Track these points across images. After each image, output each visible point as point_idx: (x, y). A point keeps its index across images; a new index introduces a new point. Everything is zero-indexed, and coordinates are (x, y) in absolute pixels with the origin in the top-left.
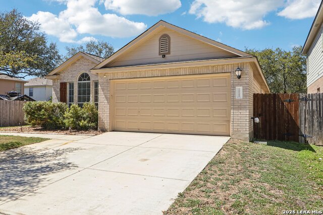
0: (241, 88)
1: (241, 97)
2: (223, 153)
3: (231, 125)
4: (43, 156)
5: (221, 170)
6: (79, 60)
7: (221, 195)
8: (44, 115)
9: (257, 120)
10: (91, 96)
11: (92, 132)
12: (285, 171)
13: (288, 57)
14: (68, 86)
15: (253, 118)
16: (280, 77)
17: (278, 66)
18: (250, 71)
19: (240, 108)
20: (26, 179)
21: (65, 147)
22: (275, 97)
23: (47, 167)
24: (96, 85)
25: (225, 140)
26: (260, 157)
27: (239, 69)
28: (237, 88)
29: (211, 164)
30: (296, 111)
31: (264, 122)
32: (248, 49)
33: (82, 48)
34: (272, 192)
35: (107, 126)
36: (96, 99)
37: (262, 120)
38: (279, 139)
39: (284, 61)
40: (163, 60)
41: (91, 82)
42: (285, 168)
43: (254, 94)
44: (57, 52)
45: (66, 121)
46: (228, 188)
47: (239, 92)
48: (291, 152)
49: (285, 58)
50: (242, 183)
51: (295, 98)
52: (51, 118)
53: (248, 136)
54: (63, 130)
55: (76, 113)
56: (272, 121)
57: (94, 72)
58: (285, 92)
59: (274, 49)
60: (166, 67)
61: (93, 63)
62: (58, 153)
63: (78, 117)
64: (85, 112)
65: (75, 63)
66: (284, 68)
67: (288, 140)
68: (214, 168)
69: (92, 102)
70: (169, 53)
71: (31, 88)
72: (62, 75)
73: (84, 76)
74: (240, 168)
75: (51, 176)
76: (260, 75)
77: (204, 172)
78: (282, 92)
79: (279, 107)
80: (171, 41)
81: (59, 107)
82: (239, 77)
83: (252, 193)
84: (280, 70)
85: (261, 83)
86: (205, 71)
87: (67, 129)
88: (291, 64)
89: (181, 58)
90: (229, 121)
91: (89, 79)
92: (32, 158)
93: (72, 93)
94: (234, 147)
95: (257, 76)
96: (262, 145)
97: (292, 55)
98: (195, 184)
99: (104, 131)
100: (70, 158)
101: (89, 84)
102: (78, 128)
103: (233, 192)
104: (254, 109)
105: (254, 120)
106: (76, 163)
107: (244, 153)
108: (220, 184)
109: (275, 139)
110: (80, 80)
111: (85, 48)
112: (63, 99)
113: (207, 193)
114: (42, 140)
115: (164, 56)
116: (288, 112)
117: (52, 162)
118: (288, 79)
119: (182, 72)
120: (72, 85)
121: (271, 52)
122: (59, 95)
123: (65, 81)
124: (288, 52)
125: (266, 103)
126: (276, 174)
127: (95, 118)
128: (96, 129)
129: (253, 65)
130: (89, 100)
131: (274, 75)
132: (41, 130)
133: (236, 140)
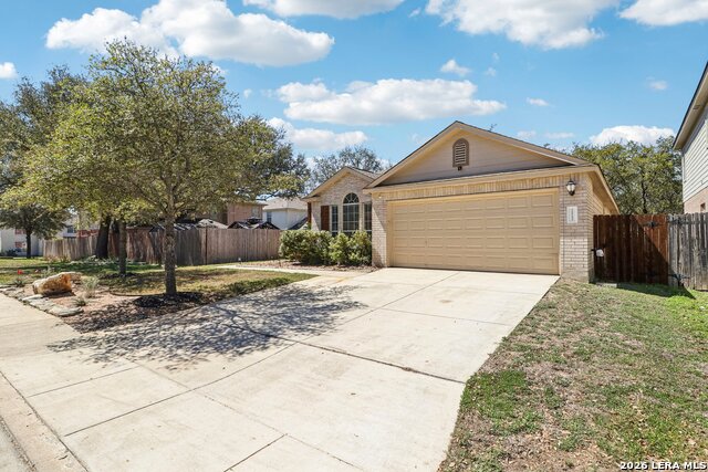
0: (575, 208)
1: (576, 220)
2: (551, 296)
3: (560, 259)
4: (321, 293)
5: (551, 315)
6: (343, 177)
7: (558, 343)
8: (305, 246)
9: (601, 253)
10: (360, 221)
11: (365, 268)
12: (646, 320)
13: (649, 155)
14: (331, 210)
15: (594, 251)
16: (636, 187)
17: (632, 170)
18: (588, 184)
19: (574, 235)
20: (318, 316)
21: (342, 284)
22: (627, 220)
23: (333, 305)
24: (368, 208)
25: (553, 279)
26: (607, 302)
27: (572, 182)
28: (569, 208)
29: (537, 309)
30: (663, 239)
31: (611, 255)
32: (580, 146)
33: (334, 157)
34: (628, 342)
35: (384, 260)
36: (368, 225)
37: (607, 254)
38: (636, 281)
39: (642, 161)
40: (459, 173)
41: (360, 203)
42: (647, 317)
43: (595, 216)
44: (305, 166)
45: (332, 254)
46: (565, 336)
47: (573, 214)
48: (656, 298)
49: (645, 156)
50: (584, 332)
51: (662, 221)
52: (313, 250)
53: (586, 274)
54: (327, 265)
55: (344, 243)
56: (625, 254)
57: (366, 192)
58: (645, 211)
59: (624, 144)
60: (464, 183)
61: (363, 180)
62: (336, 292)
63: (346, 250)
64: (355, 242)
65: (339, 181)
66: (642, 172)
67: (651, 282)
68: (542, 313)
69: (361, 231)
70: (468, 164)
71: (269, 212)
72: (323, 196)
73: (352, 197)
74: (579, 314)
75: (341, 314)
76: (603, 188)
77: (529, 317)
78: (639, 210)
79: (634, 234)
80: (471, 147)
81: (322, 237)
82: (572, 193)
83: (599, 342)
84: (635, 176)
85: (604, 199)
86: (521, 186)
87: (334, 264)
88: (654, 166)
89: (485, 170)
90: (557, 254)
91: (357, 201)
92: (310, 296)
93: (335, 218)
94: (567, 290)
95: (598, 189)
96: (609, 288)
97: (656, 151)
98: (520, 329)
99: (380, 266)
100: (354, 297)
101: (357, 207)
102: (347, 263)
103: (573, 340)
104: (595, 237)
105: (595, 254)
106: (364, 302)
107: (582, 298)
108: (554, 331)
109: (628, 281)
110: (346, 201)
111: (337, 157)
112: (324, 226)
113: (540, 339)
114: (310, 276)
115: (460, 168)
116: (650, 241)
117: (336, 301)
118: (650, 190)
119: (487, 188)
120: (335, 209)
121: (619, 148)
122: (320, 221)
123: (327, 204)
124: (648, 146)
125: (614, 229)
126: (633, 324)
127: (367, 250)
128: (369, 264)
129: (593, 176)
130: (357, 228)
131: (625, 184)
132: (301, 265)
133: (568, 281)
